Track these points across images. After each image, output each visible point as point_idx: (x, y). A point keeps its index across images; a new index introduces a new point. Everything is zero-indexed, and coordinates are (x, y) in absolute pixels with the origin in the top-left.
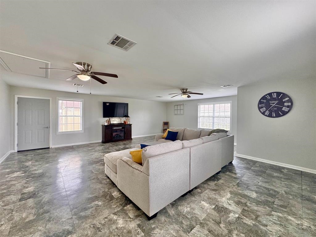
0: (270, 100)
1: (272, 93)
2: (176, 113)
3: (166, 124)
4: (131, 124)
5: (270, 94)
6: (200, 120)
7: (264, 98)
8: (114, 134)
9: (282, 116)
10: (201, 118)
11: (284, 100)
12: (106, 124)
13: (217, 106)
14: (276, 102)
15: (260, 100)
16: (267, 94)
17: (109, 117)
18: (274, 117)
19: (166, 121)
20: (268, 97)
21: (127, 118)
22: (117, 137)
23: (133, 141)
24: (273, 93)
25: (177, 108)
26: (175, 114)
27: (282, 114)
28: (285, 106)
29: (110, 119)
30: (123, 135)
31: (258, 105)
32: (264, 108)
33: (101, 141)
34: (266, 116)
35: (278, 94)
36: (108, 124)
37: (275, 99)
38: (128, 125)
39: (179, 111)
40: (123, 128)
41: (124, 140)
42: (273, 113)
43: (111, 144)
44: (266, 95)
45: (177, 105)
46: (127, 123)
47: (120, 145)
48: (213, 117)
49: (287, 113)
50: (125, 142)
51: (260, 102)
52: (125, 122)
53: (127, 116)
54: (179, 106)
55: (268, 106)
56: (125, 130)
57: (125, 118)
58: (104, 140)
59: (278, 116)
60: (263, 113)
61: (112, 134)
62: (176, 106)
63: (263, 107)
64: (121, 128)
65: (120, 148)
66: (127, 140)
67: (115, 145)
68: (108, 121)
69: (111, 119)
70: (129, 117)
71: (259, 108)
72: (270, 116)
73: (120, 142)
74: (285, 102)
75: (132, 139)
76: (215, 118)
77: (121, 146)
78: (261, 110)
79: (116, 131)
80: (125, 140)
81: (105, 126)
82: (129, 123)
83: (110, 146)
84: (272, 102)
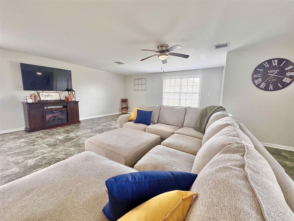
0: (269, 69)
1: (272, 60)
2: (136, 88)
3: (124, 101)
4: (77, 101)
5: (270, 61)
6: (165, 96)
7: (261, 66)
8: (48, 117)
9: (281, 89)
10: (166, 94)
11: (286, 69)
12: (30, 101)
13: (185, 80)
14: (276, 71)
15: (256, 68)
16: (266, 61)
17: (37, 90)
18: (271, 90)
19: (124, 98)
20: (266, 64)
21: (70, 92)
22: (54, 120)
23: (82, 125)
24: (274, 59)
25: (138, 83)
26: (136, 90)
27: (281, 87)
28: (287, 77)
29: (38, 93)
30: (66, 117)
31: (253, 76)
32: (260, 80)
33: (23, 128)
34: (261, 89)
35: (280, 60)
36: (35, 100)
37: (275, 68)
38: (72, 102)
39: (140, 86)
40: (64, 107)
41: (66, 125)
42: (270, 85)
43: (43, 132)
44: (264, 62)
45: (138, 79)
46: (70, 100)
47: (59, 133)
48: (180, 93)
49: (289, 84)
50: (68, 128)
51: (256, 72)
52: (66, 97)
53: (69, 90)
54: (141, 80)
55: (265, 76)
56: (67, 109)
57: (67, 92)
58: (28, 127)
59: (276, 88)
60: (258, 86)
61: (44, 117)
62: (137, 81)
63: (259, 78)
64: (61, 107)
65: (58, 139)
66: (72, 124)
67: (49, 135)
68: (35, 96)
69: (41, 94)
70: (74, 91)
71: (253, 80)
72: (266, 89)
73: (60, 128)
74: (287, 71)
75: (79, 122)
76: (182, 94)
77: (60, 135)
78: (256, 82)
79: (52, 111)
80: (70, 124)
81: (27, 103)
82: (73, 99)
83: (37, 138)
84: (271, 71)
